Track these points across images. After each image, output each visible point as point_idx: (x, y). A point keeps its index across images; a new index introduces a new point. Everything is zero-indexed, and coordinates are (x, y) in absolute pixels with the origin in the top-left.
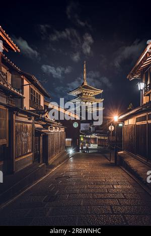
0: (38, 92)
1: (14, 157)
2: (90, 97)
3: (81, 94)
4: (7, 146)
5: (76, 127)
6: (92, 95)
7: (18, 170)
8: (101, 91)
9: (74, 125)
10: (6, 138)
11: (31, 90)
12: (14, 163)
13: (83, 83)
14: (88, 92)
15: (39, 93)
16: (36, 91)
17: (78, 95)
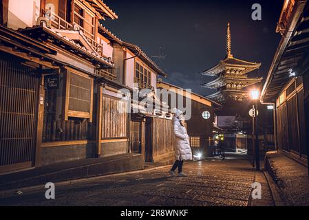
0: (146, 68)
1: (100, 138)
2: (238, 75)
3: (224, 73)
4: (91, 121)
5: (206, 118)
6: (241, 73)
7: (105, 156)
8: (258, 66)
9: (203, 115)
10: (89, 111)
11: (137, 66)
12: (100, 144)
13: (227, 56)
14: (235, 68)
15: (148, 70)
16: (145, 67)
17: (219, 75)
